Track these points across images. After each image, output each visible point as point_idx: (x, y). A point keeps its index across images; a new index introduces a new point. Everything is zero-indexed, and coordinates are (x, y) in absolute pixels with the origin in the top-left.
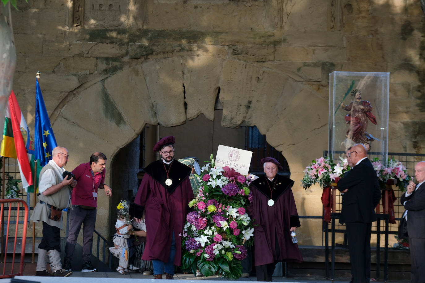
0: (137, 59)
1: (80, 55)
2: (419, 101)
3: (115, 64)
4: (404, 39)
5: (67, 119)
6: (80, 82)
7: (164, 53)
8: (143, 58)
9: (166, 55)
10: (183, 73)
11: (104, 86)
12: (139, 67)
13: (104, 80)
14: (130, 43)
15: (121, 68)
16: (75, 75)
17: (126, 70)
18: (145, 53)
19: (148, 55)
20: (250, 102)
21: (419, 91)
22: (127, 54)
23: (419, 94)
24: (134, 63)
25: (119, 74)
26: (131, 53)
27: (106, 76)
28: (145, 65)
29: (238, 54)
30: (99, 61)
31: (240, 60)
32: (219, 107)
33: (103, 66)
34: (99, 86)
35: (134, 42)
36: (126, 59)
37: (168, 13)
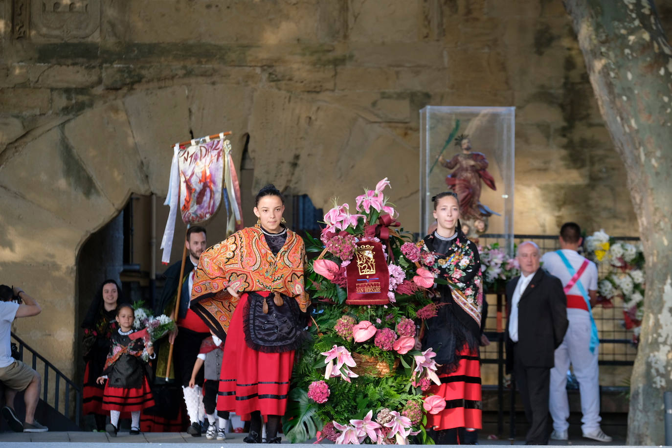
0: (117, 89)
1: (24, 85)
2: (564, 152)
3: (81, 98)
4: (540, 53)
5: (5, 188)
6: (24, 127)
7: (159, 80)
8: (125, 90)
9: (162, 84)
10: (190, 111)
11: (63, 133)
12: (119, 102)
13: (63, 124)
14: (104, 65)
15: (91, 105)
16: (17, 117)
17: (99, 107)
18: (128, 81)
19: (133, 83)
20: (297, 157)
21: (564, 136)
22: (100, 81)
23: (565, 141)
24: (112, 97)
25: (88, 113)
26: (107, 81)
27: (67, 118)
28: (129, 99)
29: (279, 80)
30: (55, 93)
31: (279, 89)
32: (248, 165)
33: (61, 101)
34: (55, 135)
35: (111, 63)
36: (99, 90)
37: (163, 15)
